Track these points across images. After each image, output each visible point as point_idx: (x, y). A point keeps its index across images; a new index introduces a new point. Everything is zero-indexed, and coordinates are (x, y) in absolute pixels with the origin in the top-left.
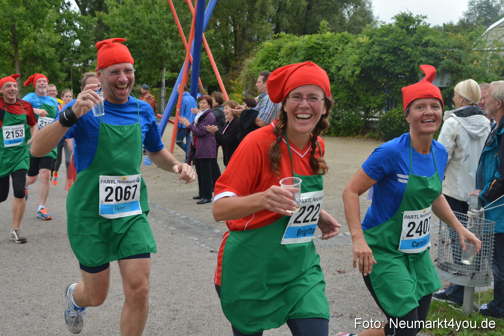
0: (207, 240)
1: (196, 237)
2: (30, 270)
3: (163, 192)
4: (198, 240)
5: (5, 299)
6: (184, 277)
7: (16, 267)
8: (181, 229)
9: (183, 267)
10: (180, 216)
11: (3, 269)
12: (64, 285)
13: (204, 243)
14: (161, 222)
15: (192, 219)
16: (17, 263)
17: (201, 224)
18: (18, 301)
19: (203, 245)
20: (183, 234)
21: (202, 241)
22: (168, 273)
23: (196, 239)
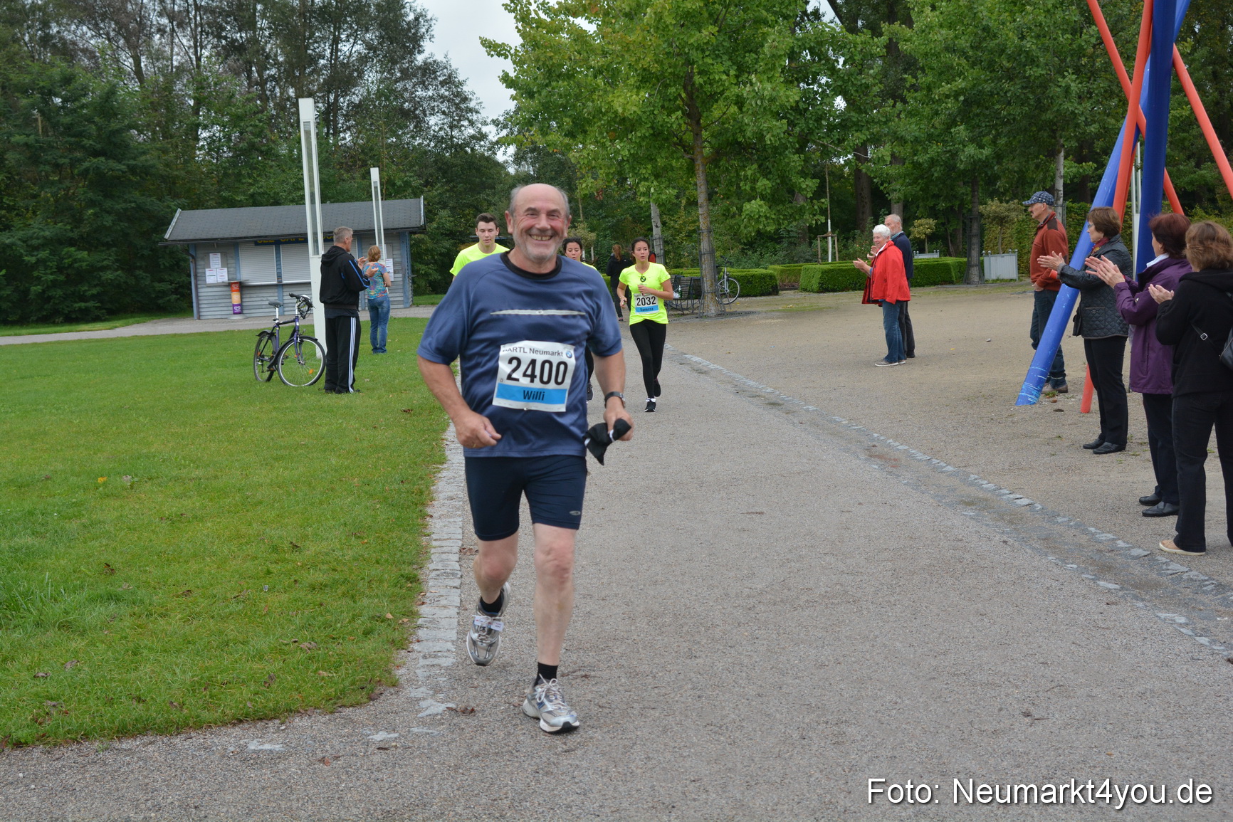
0: (1212, 624)
1: (1181, 615)
2: (727, 696)
3: (1077, 478)
4: (1187, 624)
5: (657, 780)
6: (1158, 741)
7: (690, 686)
8: (1135, 586)
9: (1152, 709)
10: (1129, 549)
11: (656, 691)
12: (814, 748)
13: (1205, 632)
14: (1075, 566)
15: (1164, 560)
16: (692, 675)
17: (1193, 574)
18: (691, 787)
19: (1204, 640)
20: (1140, 604)
21: (1199, 626)
22: (1109, 727)
23: (1182, 620)
